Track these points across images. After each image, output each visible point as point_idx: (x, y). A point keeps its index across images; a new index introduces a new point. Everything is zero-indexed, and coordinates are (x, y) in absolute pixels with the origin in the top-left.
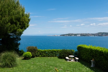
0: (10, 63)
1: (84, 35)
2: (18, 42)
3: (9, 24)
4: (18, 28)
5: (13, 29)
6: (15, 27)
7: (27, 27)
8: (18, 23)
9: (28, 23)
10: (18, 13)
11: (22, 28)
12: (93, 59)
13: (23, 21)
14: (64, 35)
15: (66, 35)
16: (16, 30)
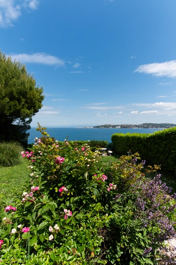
0: (9, 160)
1: (125, 127)
2: (27, 132)
3: (7, 99)
4: (23, 108)
5: (15, 108)
6: (18, 105)
7: (40, 107)
8: (24, 100)
9: (41, 102)
10: (21, 84)
11: (29, 109)
12: (130, 150)
13: (32, 97)
14: (98, 127)
15: (101, 126)
16: (20, 110)
